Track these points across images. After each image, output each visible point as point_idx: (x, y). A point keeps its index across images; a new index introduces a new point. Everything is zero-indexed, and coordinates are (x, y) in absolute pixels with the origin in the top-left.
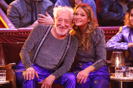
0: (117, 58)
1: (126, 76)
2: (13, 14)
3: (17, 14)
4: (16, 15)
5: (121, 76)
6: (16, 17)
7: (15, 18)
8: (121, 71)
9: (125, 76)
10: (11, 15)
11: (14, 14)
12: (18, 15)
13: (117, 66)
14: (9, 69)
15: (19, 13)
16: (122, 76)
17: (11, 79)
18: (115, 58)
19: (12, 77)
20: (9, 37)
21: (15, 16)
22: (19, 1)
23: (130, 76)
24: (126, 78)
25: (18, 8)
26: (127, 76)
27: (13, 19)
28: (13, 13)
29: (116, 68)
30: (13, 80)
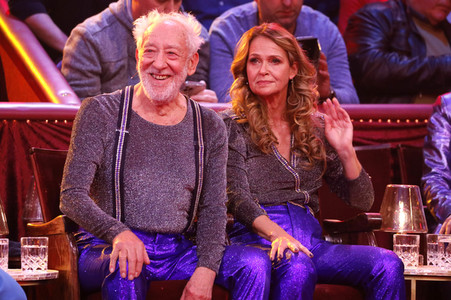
0: (401, 205)
1: (428, 262)
2: (83, 64)
3: (96, 65)
4: (92, 67)
5: (414, 264)
6: (92, 72)
7: (90, 74)
8: (413, 246)
9: (425, 264)
10: (78, 65)
11: (88, 63)
12: (98, 69)
13: (401, 231)
14: (58, 232)
15: (102, 63)
16: (417, 262)
17: (63, 263)
18: (393, 204)
19: (65, 259)
20: (59, 132)
21: (89, 68)
22: (106, 24)
23: (441, 263)
24: (426, 270)
25: (101, 47)
26: (431, 264)
27: (80, 80)
28: (84, 60)
29: (397, 237)
30: (68, 267)
